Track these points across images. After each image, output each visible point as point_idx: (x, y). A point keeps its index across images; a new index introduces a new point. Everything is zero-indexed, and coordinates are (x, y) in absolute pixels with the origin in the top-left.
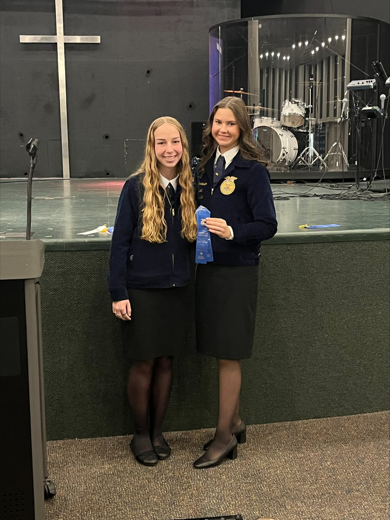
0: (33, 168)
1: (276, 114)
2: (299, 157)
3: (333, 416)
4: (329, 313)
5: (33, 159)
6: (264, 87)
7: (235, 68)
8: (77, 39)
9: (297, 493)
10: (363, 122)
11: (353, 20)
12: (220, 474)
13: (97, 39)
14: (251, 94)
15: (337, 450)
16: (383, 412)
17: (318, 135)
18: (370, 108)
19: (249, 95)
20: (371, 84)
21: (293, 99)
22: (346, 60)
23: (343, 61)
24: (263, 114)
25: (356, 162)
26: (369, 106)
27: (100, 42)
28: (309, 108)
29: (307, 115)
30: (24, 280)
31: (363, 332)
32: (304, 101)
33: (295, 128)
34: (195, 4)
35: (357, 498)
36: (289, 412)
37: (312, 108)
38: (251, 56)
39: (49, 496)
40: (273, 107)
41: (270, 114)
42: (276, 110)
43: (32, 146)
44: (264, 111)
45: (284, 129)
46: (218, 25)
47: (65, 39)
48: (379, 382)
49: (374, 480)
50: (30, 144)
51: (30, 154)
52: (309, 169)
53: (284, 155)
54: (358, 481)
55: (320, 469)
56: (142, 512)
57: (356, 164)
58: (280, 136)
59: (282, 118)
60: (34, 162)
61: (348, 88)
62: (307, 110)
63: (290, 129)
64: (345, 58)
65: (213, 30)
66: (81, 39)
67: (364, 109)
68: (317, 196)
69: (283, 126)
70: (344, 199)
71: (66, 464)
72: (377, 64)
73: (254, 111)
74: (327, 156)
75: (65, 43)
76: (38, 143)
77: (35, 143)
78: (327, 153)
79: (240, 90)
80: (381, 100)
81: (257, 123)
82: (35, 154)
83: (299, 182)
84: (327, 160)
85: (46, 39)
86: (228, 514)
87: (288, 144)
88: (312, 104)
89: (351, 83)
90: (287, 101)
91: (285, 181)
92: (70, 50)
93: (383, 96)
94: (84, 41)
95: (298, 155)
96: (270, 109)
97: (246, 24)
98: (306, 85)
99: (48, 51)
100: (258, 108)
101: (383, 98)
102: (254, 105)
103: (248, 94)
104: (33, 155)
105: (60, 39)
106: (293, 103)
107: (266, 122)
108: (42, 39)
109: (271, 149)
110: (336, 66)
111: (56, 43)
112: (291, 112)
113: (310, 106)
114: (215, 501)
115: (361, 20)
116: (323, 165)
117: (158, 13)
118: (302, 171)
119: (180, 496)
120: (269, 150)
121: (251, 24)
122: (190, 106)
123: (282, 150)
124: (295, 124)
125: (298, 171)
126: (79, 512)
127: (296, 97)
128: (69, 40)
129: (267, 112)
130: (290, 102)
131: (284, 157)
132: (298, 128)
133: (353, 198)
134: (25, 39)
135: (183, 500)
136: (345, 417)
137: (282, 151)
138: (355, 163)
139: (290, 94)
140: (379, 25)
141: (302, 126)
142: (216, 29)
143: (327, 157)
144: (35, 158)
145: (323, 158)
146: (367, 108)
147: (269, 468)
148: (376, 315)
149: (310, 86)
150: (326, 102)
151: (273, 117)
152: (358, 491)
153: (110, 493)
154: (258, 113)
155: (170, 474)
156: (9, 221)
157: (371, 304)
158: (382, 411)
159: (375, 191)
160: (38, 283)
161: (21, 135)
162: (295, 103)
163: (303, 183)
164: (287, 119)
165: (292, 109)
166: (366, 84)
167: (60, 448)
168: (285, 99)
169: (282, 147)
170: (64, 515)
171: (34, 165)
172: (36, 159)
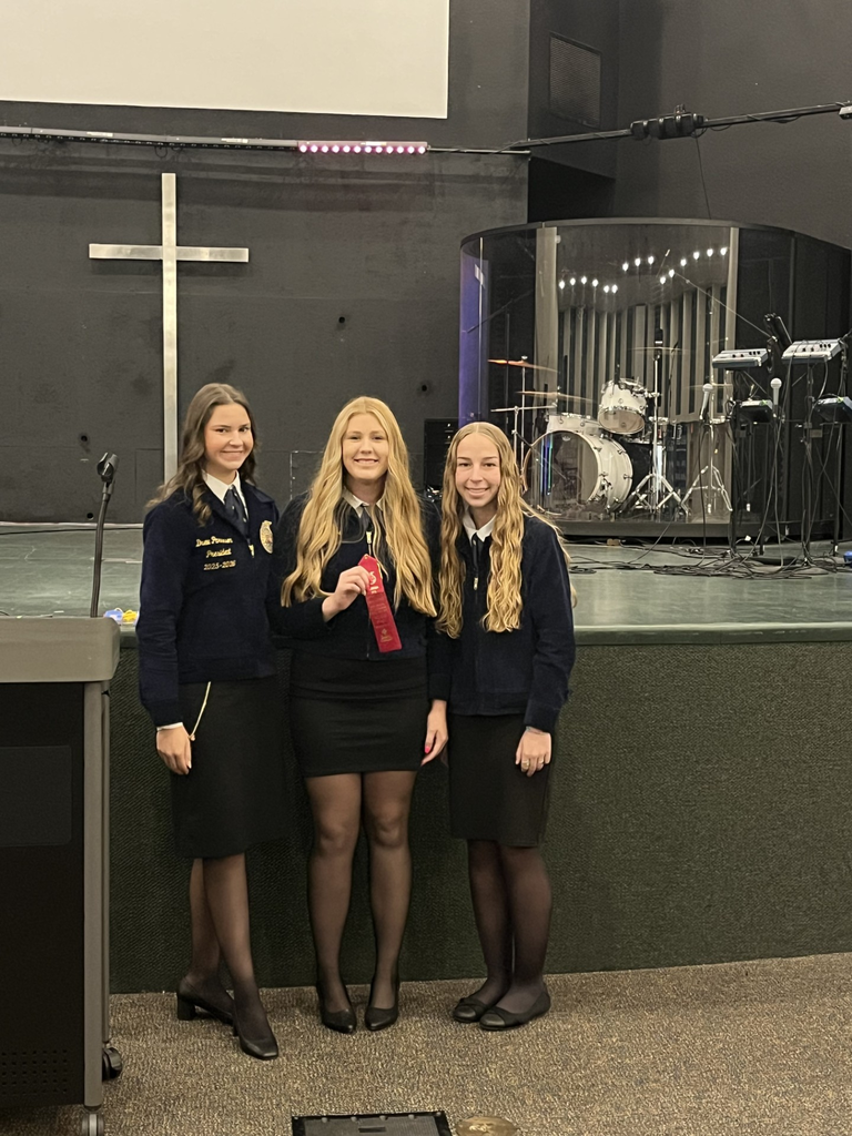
0: (107, 501)
1: (589, 408)
2: (633, 494)
3: (637, 967)
4: (630, 774)
5: (107, 486)
6: (567, 352)
7: (511, 316)
8: (204, 254)
9: (548, 1083)
10: (743, 428)
11: (741, 230)
12: (417, 1051)
13: (243, 255)
14: (540, 368)
15: (634, 1020)
16: (733, 964)
17: (672, 449)
18: (757, 403)
19: (538, 370)
20: (758, 358)
21: (623, 380)
22: (728, 308)
23: (723, 310)
24: (563, 408)
25: (748, 505)
26: (754, 399)
27: (247, 260)
28: (653, 399)
29: (650, 412)
30: (83, 684)
31: (693, 811)
32: (644, 385)
33: (626, 436)
34: (437, 192)
35: (653, 1091)
36: (555, 958)
37: (659, 398)
38: (543, 294)
39: (110, 1074)
40: (583, 394)
41: (577, 407)
42: (589, 400)
43: (107, 466)
44: (565, 402)
45: (604, 438)
46: (477, 236)
47: (178, 253)
48: (726, 907)
49: (691, 1067)
50: (104, 462)
51: (103, 478)
52: (653, 517)
53: (603, 487)
54: (661, 1068)
55: (597, 1048)
56: (272, 1103)
57: (748, 509)
58: (595, 451)
59: (600, 415)
60: (109, 492)
61: (715, 365)
62: (650, 401)
63: (616, 437)
64: (725, 303)
65: (470, 242)
66: (211, 254)
67: (745, 404)
68: (651, 568)
69: (604, 431)
70: (699, 575)
71: (143, 1030)
72: (773, 320)
73: (545, 400)
74: (690, 492)
75: (178, 262)
76: (117, 460)
77: (112, 460)
78: (691, 485)
79: (520, 359)
80: (772, 389)
81: (554, 424)
82: (111, 478)
83: (631, 541)
84: (690, 501)
85: (142, 252)
86: (422, 1110)
87: (612, 467)
88: (659, 391)
89: (720, 355)
90: (611, 383)
91: (604, 539)
92: (187, 275)
93: (776, 382)
94: (216, 257)
95: (633, 489)
96: (577, 398)
97: (533, 234)
98: (648, 352)
99: (143, 274)
100: (554, 395)
101: (776, 385)
102: (546, 390)
103: (535, 367)
104: (108, 480)
105: (169, 253)
106: (623, 387)
107: (570, 422)
108: (133, 251)
109: (578, 476)
110: (708, 318)
111: (161, 261)
112: (617, 404)
113: (656, 394)
114: (401, 1091)
115: (754, 230)
116: (682, 510)
117: (366, 207)
118: (639, 521)
119: (340, 1082)
120: (575, 478)
121: (543, 234)
122: (424, 388)
123: (600, 479)
124: (628, 427)
125: (631, 520)
126: (160, 1100)
127: (630, 376)
128: (185, 255)
129: (571, 402)
130: (617, 386)
131: (604, 492)
132: (634, 436)
133: (716, 573)
134: (99, 251)
135: (346, 1088)
136: (661, 970)
137: (600, 481)
138: (745, 508)
139: (618, 370)
140: (793, 240)
141: (641, 432)
142: (472, 243)
143: (690, 495)
144: (111, 486)
145: (682, 496)
146: (750, 403)
147: (506, 1045)
148: (717, 781)
149: (655, 356)
150: (688, 388)
151: (583, 413)
152: (656, 1081)
153: (219, 1074)
154: (554, 405)
155: (328, 1049)
156: (58, 598)
157: (708, 760)
158: (731, 961)
159: (767, 562)
160: (106, 693)
161: (84, 438)
162: (627, 387)
163: (640, 544)
164: (611, 417)
165: (618, 398)
166: (747, 357)
167: (133, 1005)
168: (607, 380)
169: (600, 472)
170: (135, 1105)
171: (109, 496)
172: (113, 487)
